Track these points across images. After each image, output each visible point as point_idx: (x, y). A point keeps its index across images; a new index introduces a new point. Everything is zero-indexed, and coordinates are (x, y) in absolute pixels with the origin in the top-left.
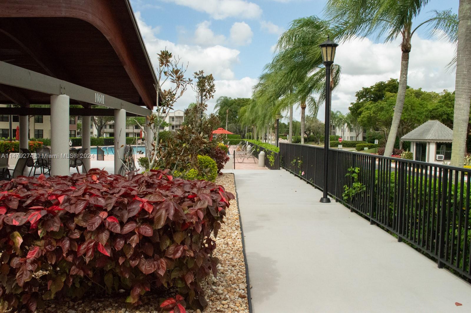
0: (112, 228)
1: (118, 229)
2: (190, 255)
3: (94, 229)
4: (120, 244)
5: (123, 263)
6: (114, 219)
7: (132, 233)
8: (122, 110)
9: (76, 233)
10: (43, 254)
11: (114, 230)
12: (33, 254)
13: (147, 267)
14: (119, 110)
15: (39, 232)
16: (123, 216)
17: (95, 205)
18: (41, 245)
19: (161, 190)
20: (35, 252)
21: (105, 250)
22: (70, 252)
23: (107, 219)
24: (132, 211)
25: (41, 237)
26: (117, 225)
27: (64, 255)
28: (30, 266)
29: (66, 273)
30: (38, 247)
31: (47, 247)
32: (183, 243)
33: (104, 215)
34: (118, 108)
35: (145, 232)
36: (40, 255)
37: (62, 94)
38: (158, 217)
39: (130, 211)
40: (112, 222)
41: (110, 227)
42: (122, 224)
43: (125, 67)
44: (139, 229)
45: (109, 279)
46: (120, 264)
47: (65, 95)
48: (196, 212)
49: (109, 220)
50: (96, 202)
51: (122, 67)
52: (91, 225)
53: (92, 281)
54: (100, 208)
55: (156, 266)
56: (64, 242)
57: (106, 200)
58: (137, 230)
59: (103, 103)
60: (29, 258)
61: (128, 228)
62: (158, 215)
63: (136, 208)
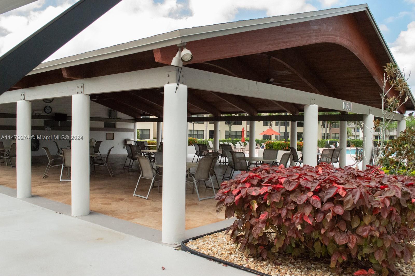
0: (314, 204)
1: (319, 206)
2: (376, 235)
3: (302, 203)
4: (320, 217)
5: (324, 233)
6: (317, 198)
7: (329, 210)
8: (371, 115)
9: (292, 205)
10: (269, 218)
11: (316, 205)
12: (263, 217)
13: (341, 240)
14: (368, 115)
15: (268, 202)
16: (324, 197)
17: (305, 187)
18: (269, 211)
19: (360, 180)
20: (264, 215)
21: (309, 219)
22: (288, 219)
23: (312, 197)
24: (329, 194)
25: (268, 205)
26: (319, 203)
27: (284, 221)
28: (261, 225)
29: (286, 235)
30: (267, 212)
31: (273, 213)
32: (371, 224)
33: (310, 194)
34: (365, 114)
35: (338, 212)
36: (267, 218)
37: (312, 104)
38: (348, 200)
39: (327, 194)
40: (315, 200)
41: (313, 203)
42: (322, 203)
43: (374, 77)
44: (333, 208)
45: (317, 246)
46: (322, 234)
47: (315, 105)
48: (384, 199)
49: (313, 198)
50: (306, 185)
51: (372, 77)
52: (300, 200)
53: (305, 245)
54: (308, 189)
55: (348, 240)
56: (283, 211)
57: (312, 184)
58: (332, 208)
59: (351, 110)
60: (260, 219)
61: (327, 206)
62: (347, 199)
63: (332, 192)
